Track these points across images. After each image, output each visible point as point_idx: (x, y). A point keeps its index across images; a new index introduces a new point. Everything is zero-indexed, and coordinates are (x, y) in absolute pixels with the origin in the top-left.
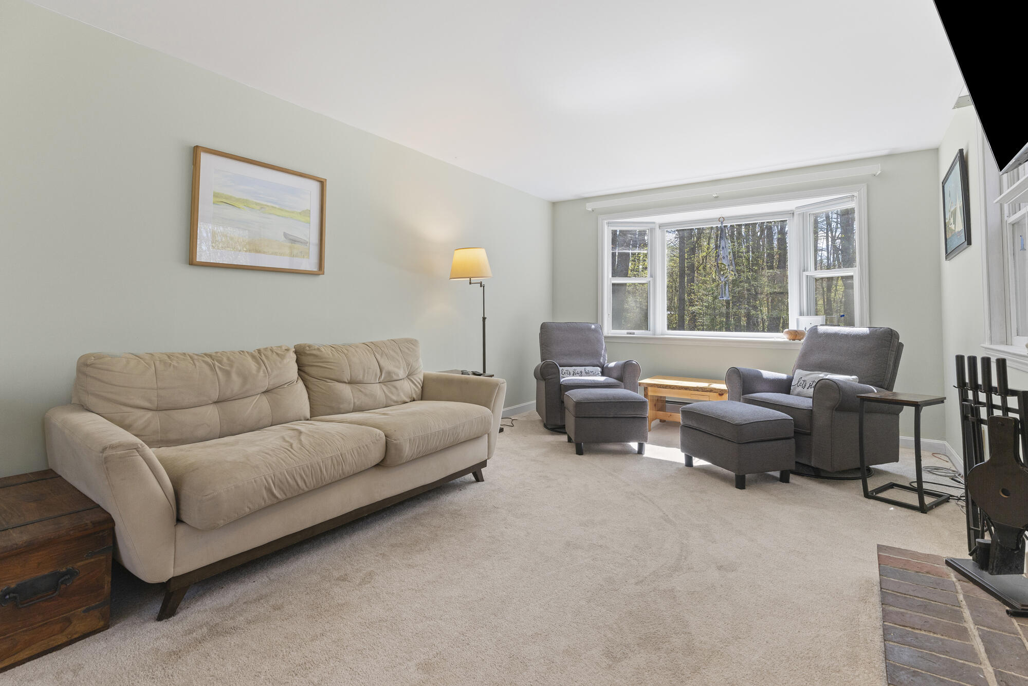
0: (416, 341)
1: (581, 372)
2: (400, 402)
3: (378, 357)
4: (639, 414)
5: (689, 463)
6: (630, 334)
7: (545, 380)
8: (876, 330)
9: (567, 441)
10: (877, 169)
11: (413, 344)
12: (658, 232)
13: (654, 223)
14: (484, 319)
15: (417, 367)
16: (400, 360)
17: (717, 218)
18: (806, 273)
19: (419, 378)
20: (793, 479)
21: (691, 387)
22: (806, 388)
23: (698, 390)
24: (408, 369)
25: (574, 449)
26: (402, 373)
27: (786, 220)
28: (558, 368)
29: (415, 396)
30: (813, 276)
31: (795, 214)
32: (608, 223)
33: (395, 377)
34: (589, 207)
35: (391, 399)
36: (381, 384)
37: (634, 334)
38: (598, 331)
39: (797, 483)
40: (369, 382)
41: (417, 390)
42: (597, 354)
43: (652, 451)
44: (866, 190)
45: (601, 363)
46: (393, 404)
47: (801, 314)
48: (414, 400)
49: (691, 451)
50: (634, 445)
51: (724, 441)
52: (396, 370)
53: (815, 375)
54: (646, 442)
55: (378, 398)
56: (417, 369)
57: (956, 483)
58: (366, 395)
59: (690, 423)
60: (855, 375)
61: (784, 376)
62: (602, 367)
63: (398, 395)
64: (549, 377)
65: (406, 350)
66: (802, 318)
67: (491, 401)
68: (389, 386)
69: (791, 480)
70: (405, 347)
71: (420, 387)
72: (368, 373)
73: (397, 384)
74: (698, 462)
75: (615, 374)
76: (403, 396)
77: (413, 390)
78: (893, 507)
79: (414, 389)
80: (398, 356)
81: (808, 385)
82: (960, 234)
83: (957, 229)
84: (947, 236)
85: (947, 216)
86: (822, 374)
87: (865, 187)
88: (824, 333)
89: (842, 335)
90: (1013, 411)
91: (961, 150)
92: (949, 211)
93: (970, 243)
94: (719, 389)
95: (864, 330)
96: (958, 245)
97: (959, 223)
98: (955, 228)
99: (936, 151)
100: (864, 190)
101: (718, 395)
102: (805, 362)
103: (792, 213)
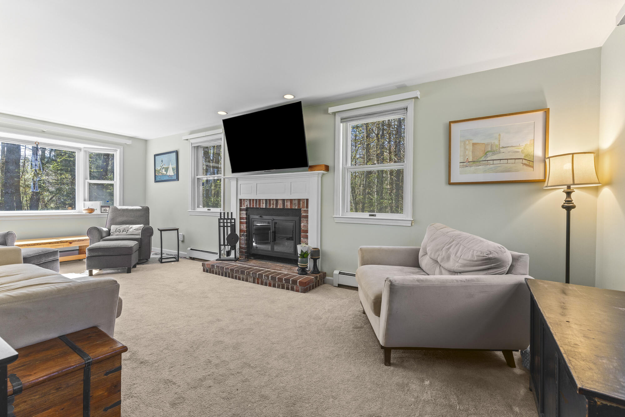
5: (91, 274)
8: (143, 207)
10: (129, 142)
17: (33, 142)
18: (86, 181)
23: (58, 243)
27: (75, 152)
30: (89, 182)
31: (82, 150)
47: (85, 200)
49: (90, 267)
53: (123, 226)
61: (106, 229)
66: (87, 202)
74: (95, 272)
78: (171, 263)
81: (122, 231)
82: (171, 176)
83: (168, 174)
84: (157, 174)
85: (158, 168)
86: (127, 226)
87: (123, 148)
88: (121, 209)
89: (130, 209)
90: (233, 223)
91: (177, 151)
92: (161, 166)
93: (178, 180)
94: (72, 240)
95: (139, 208)
96: (169, 179)
97: (171, 173)
98: (167, 173)
99: (146, 141)
100: (122, 148)
101: (69, 244)
102: (114, 222)
103: (80, 149)
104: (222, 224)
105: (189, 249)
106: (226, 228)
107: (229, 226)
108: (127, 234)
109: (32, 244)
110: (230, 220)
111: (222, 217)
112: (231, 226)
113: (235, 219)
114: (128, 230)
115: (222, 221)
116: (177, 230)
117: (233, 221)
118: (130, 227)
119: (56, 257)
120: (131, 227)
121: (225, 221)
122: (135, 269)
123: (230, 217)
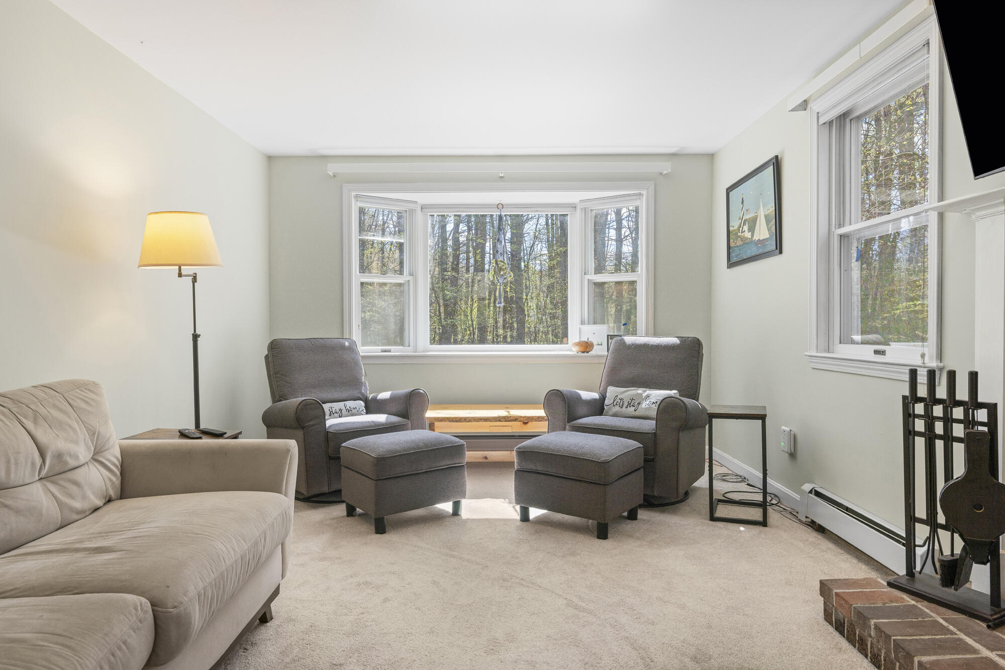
0: (95, 384)
1: (341, 410)
2: (89, 509)
3: (30, 425)
4: (455, 462)
5: (525, 517)
6: (385, 351)
7: (303, 429)
8: (685, 340)
9: (345, 513)
10: (666, 167)
11: (90, 390)
12: (419, 215)
13: (416, 202)
14: (195, 337)
15: (108, 437)
16: (76, 426)
17: (494, 205)
18: (587, 277)
19: (113, 455)
20: (642, 514)
21: (491, 417)
22: (624, 407)
23: (500, 421)
24: (92, 441)
25: (373, 528)
26: (83, 453)
27: (567, 215)
28: (321, 405)
29: (112, 493)
30: (593, 280)
31: (578, 208)
32: (357, 197)
33: (72, 463)
34: (332, 168)
35: (72, 510)
36: (44, 482)
37: (390, 351)
38: (352, 349)
39: (645, 518)
40: (21, 483)
41: (114, 479)
42: (355, 382)
43: (470, 508)
44: (653, 188)
45: (363, 394)
46: (75, 517)
47: (583, 323)
48: (110, 501)
49: (525, 499)
50: (446, 507)
51: (583, 484)
52: (72, 448)
53: (631, 392)
54: (465, 498)
55: (44, 511)
56: (109, 438)
57: (752, 488)
58: (18, 511)
59: (531, 466)
60: (675, 389)
61: (595, 395)
62: (366, 400)
63: (84, 497)
64: (311, 423)
65: (83, 405)
66: (584, 327)
67: (282, 481)
68: (62, 483)
69: (639, 516)
70: (78, 397)
71: (118, 473)
72: (16, 464)
73: (77, 475)
74: (535, 513)
75: (394, 408)
76: (92, 497)
77: (106, 480)
78: (744, 527)
79: (111, 480)
80: (69, 417)
81: (626, 404)
82: (762, 242)
83: (756, 238)
84: (732, 244)
85: (734, 225)
86: (640, 391)
87: (653, 185)
88: (633, 345)
89: (652, 345)
90: (983, 424)
91: (777, 157)
92: (740, 218)
93: (781, 252)
94: (525, 417)
95: (674, 340)
96: (758, 253)
97: (763, 232)
98: (752, 236)
99: (711, 157)
100: (652, 188)
101: (522, 424)
102: (616, 377)
103: (574, 207)
104: (920, 425)
105: (807, 487)
106: (939, 445)
107: (959, 440)
108: (637, 413)
109: (456, 418)
110: (962, 408)
111: (922, 392)
112: (970, 440)
113: (992, 409)
114: (639, 404)
115: (919, 409)
116: (763, 418)
117: (982, 415)
118: (645, 395)
119: (458, 462)
120: (648, 396)
121: (938, 411)
122: (629, 526)
123: (962, 393)
